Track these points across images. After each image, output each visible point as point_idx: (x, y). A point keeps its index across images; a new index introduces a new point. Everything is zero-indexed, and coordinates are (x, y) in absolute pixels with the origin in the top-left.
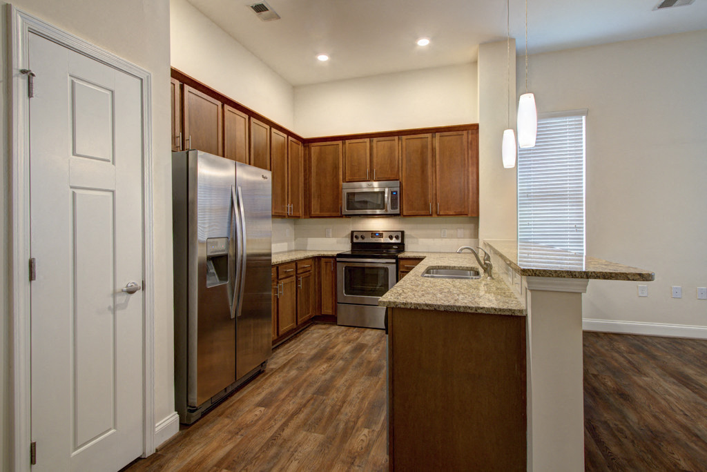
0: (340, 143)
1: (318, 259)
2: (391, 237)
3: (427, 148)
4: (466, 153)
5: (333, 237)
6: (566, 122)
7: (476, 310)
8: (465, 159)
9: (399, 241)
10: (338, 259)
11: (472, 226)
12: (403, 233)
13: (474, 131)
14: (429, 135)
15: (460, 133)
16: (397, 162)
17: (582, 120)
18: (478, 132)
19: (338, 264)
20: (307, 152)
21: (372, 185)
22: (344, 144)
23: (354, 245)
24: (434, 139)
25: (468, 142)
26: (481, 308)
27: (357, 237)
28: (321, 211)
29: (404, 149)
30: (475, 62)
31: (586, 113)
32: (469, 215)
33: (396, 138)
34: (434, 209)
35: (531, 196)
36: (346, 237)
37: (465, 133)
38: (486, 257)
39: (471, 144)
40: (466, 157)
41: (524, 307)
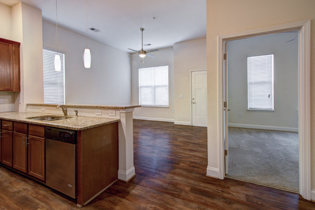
4: (11, 56)
13: (17, 46)
15: (7, 44)
25: (13, 51)
31: (65, 53)
32: (14, 91)
37: (10, 45)
38: (65, 109)
39: (15, 52)
40: (12, 58)
41: (119, 118)
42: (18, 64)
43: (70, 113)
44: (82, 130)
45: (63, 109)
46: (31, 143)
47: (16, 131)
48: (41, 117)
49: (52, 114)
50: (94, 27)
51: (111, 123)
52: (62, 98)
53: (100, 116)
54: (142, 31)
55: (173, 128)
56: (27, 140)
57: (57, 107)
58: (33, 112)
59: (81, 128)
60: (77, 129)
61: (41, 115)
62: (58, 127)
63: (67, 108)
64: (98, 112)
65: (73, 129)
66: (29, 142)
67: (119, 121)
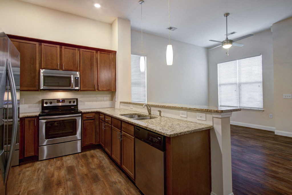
0: (37, 44)
2: (70, 102)
4: (111, 63)
5: (25, 104)
9: (75, 104)
10: (40, 118)
11: (110, 95)
12: (77, 99)
13: (114, 54)
14: (94, 51)
16: (77, 62)
22: (40, 45)
23: (43, 108)
24: (97, 54)
27: (46, 103)
29: (81, 56)
30: (111, 24)
31: (146, 56)
32: (112, 91)
33: (77, 49)
34: (97, 87)
37: (110, 54)
38: (149, 108)
39: (113, 59)
40: (111, 65)
41: (212, 125)
42: (115, 69)
43: (153, 112)
44: (172, 136)
45: (148, 108)
46: (124, 139)
47: (114, 126)
48: (130, 114)
49: (138, 112)
50: (172, 26)
51: (203, 130)
52: (144, 97)
53: (185, 119)
54: (227, 16)
55: (276, 141)
56: (121, 135)
57: (143, 106)
58: (124, 109)
59: (171, 135)
60: (166, 134)
61: (130, 113)
62: (146, 128)
63: (151, 108)
64: (183, 114)
65: (161, 134)
66: (122, 137)
67: (212, 128)
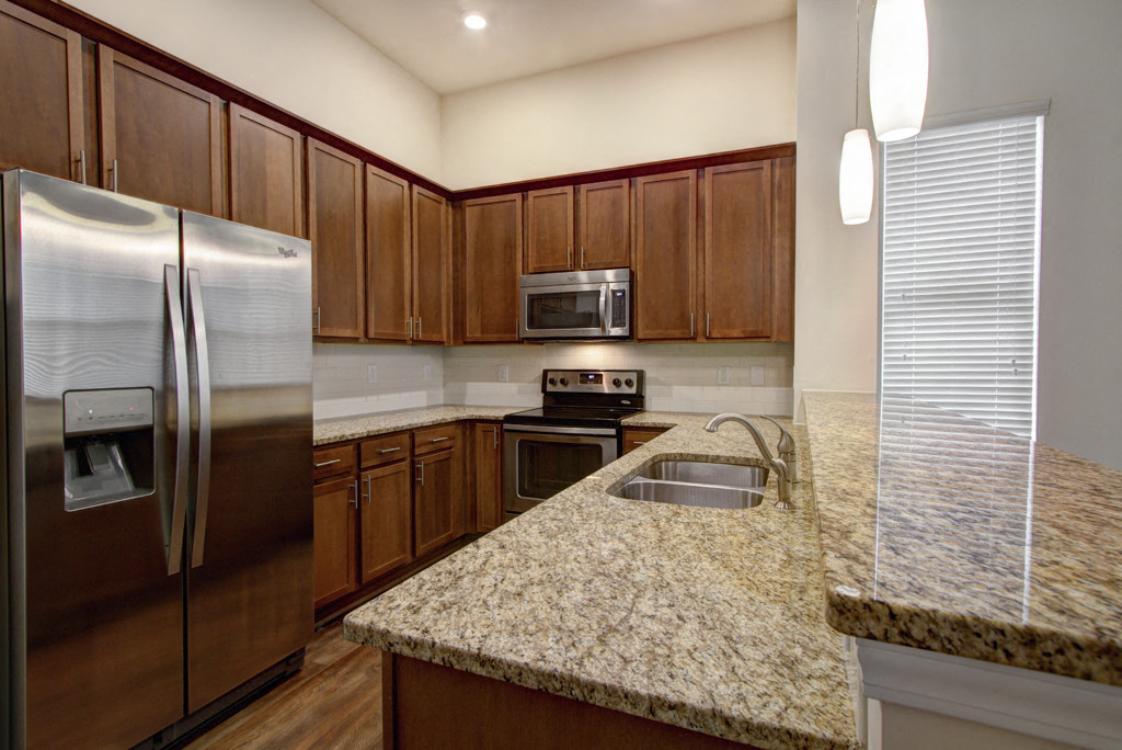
0: (517, 196)
1: (468, 424)
2: (617, 383)
3: (687, 200)
4: (768, 207)
5: (511, 381)
6: (997, 132)
7: (652, 711)
8: (765, 220)
9: (633, 391)
10: (506, 426)
11: (782, 361)
12: (641, 375)
13: (787, 160)
14: (691, 173)
15: (755, 164)
16: (625, 232)
17: (1034, 126)
18: (794, 162)
19: (506, 434)
20: (458, 218)
21: (575, 278)
22: (524, 199)
23: (548, 397)
24: (701, 181)
25: (772, 184)
26: (672, 707)
27: (553, 382)
28: (484, 330)
29: (641, 205)
30: (792, 18)
31: (1045, 109)
32: (774, 339)
33: (625, 182)
34: (700, 326)
35: (910, 298)
36: (534, 381)
37: (766, 164)
39: (780, 188)
